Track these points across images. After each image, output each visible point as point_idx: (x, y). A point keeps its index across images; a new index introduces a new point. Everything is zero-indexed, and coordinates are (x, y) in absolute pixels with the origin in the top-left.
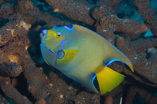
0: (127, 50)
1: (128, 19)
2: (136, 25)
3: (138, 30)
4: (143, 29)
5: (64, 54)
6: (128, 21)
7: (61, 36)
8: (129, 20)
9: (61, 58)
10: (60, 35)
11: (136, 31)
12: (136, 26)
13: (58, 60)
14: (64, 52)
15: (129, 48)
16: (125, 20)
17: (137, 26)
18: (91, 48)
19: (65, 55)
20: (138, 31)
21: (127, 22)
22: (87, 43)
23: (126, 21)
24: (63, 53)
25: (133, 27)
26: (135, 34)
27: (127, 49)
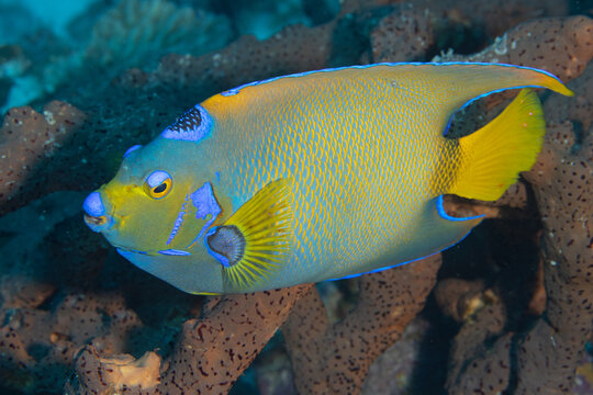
0: (583, 177)
1: (505, 37)
2: (551, 45)
3: (570, 58)
4: (588, 44)
5: (241, 235)
6: (509, 46)
7: (168, 184)
8: (513, 40)
9: (241, 257)
10: (165, 185)
11: (565, 68)
12: (553, 48)
13: (231, 270)
14: (234, 228)
15: (583, 163)
16: (497, 51)
17: (557, 45)
18: (352, 135)
19: (245, 234)
20: (575, 59)
21: (508, 55)
22: (317, 130)
23: (505, 51)
24: (231, 232)
25: (542, 58)
26: (570, 78)
27: (579, 176)
